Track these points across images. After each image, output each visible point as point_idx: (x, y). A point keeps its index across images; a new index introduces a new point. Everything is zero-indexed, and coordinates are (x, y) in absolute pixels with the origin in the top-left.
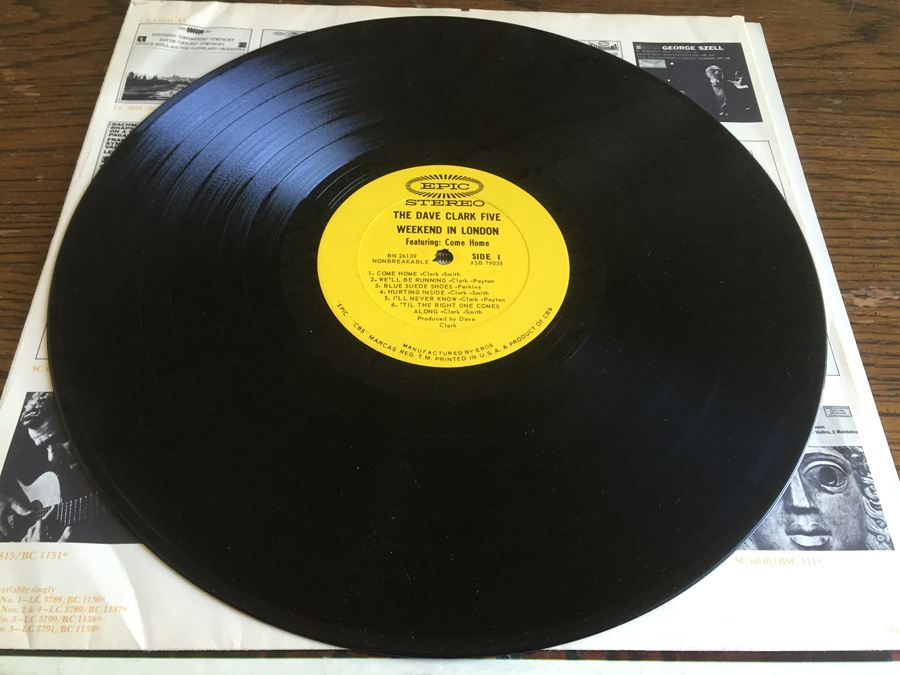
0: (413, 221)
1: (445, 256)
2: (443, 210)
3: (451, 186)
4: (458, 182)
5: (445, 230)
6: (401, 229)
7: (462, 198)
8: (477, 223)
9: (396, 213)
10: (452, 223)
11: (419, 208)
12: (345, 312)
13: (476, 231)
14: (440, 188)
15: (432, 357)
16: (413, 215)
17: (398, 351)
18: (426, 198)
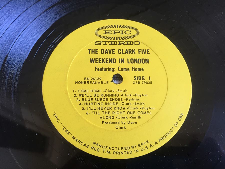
0: (99, 56)
1: (118, 78)
2: (116, 48)
3: (121, 32)
4: (125, 29)
5: (118, 61)
6: (92, 61)
7: (127, 40)
8: (136, 56)
9: (89, 50)
10: (122, 56)
11: (102, 47)
12: (58, 120)
13: (136, 61)
14: (114, 33)
15: (112, 151)
16: (99, 51)
17: (90, 147)
18: (106, 40)
